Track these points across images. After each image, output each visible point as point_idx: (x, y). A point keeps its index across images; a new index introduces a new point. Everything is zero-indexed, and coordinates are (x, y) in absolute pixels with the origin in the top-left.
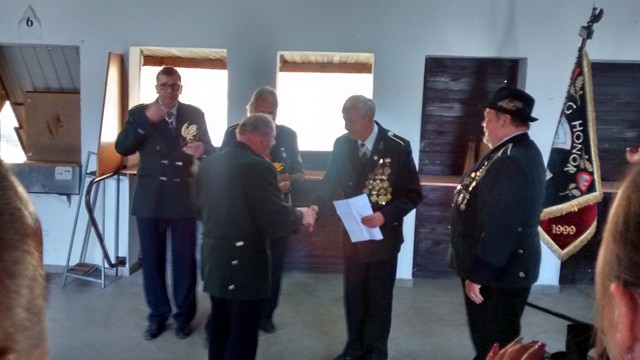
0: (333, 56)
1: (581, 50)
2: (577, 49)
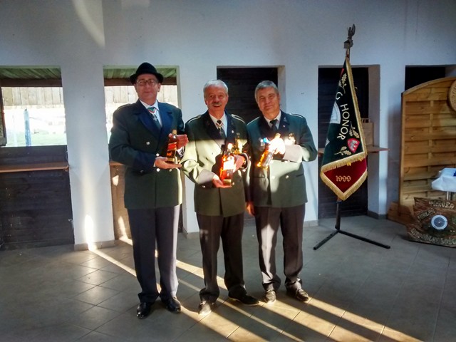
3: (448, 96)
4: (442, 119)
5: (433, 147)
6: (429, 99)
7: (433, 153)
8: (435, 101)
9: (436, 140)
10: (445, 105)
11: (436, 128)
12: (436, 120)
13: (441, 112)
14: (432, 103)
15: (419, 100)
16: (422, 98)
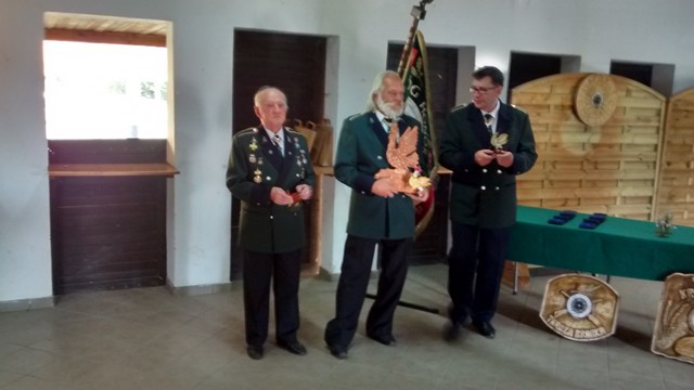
0: (68, 19)
1: (413, 30)
2: (409, 29)
3: (574, 100)
4: (565, 132)
5: (550, 172)
6: (548, 102)
7: (551, 182)
8: (556, 107)
9: (555, 162)
10: (569, 112)
11: (555, 145)
12: (557, 133)
13: (564, 122)
14: (552, 108)
15: (534, 102)
16: (539, 100)
